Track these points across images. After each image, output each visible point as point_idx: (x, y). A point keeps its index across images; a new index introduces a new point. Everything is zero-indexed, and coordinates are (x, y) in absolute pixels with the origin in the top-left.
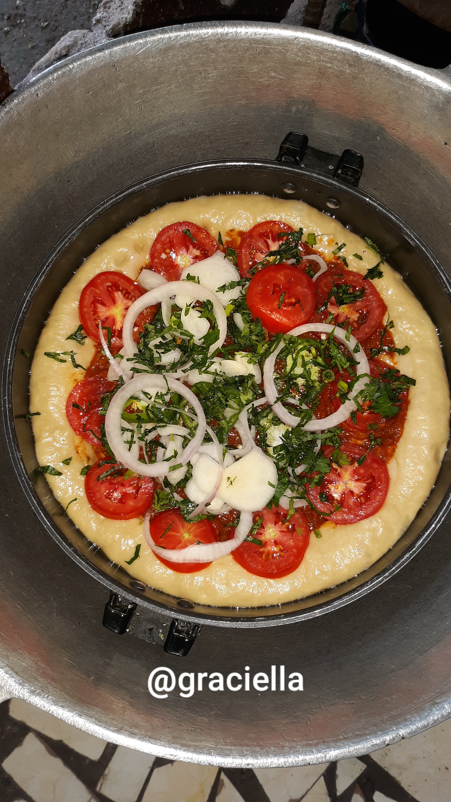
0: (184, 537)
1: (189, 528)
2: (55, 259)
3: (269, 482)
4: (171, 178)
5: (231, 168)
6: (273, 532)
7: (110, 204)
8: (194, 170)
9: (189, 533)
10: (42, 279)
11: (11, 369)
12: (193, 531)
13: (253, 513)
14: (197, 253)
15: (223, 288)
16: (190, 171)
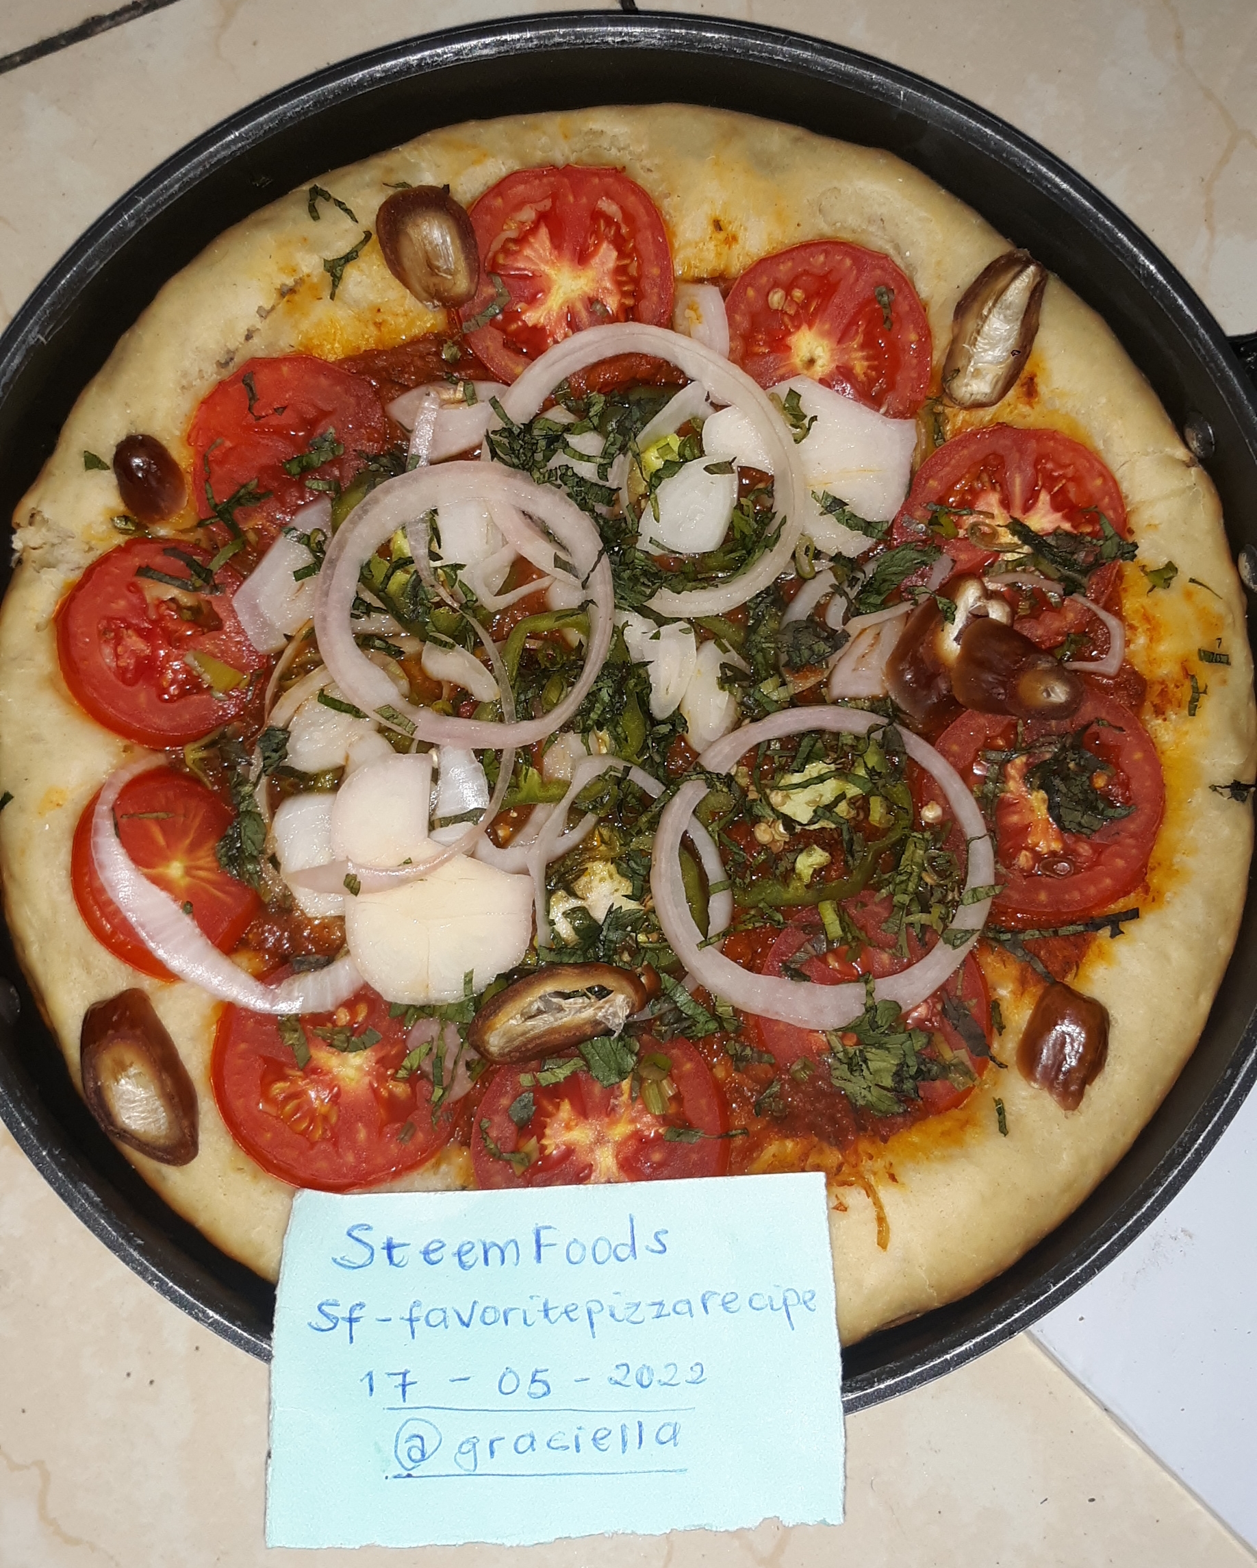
0: (168, 866)
1: (201, 863)
2: (557, 40)
3: (472, 972)
4: (974, 140)
5: (1123, 256)
6: (359, 1068)
7: (792, 56)
8: (1039, 172)
9: (188, 871)
10: (485, 52)
11: (219, 156)
12: (202, 879)
13: (366, 986)
14: (860, 366)
15: (834, 506)
16: (1033, 168)
